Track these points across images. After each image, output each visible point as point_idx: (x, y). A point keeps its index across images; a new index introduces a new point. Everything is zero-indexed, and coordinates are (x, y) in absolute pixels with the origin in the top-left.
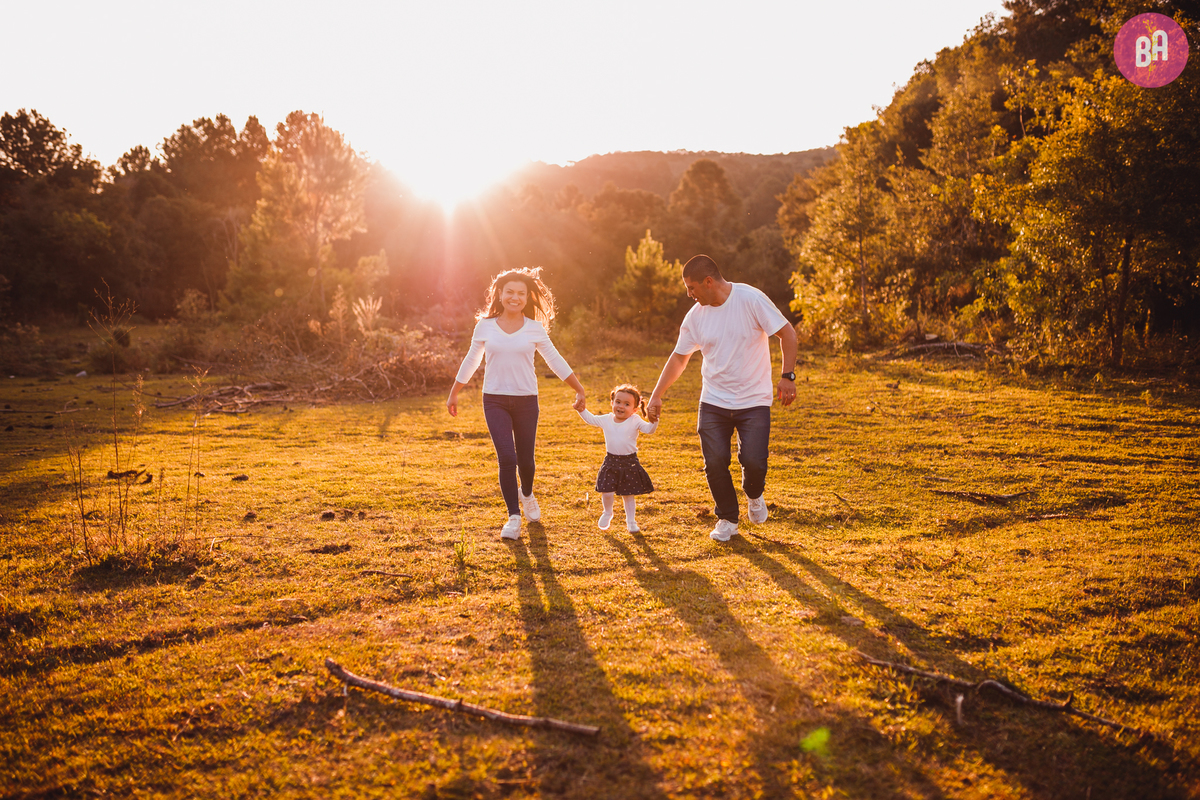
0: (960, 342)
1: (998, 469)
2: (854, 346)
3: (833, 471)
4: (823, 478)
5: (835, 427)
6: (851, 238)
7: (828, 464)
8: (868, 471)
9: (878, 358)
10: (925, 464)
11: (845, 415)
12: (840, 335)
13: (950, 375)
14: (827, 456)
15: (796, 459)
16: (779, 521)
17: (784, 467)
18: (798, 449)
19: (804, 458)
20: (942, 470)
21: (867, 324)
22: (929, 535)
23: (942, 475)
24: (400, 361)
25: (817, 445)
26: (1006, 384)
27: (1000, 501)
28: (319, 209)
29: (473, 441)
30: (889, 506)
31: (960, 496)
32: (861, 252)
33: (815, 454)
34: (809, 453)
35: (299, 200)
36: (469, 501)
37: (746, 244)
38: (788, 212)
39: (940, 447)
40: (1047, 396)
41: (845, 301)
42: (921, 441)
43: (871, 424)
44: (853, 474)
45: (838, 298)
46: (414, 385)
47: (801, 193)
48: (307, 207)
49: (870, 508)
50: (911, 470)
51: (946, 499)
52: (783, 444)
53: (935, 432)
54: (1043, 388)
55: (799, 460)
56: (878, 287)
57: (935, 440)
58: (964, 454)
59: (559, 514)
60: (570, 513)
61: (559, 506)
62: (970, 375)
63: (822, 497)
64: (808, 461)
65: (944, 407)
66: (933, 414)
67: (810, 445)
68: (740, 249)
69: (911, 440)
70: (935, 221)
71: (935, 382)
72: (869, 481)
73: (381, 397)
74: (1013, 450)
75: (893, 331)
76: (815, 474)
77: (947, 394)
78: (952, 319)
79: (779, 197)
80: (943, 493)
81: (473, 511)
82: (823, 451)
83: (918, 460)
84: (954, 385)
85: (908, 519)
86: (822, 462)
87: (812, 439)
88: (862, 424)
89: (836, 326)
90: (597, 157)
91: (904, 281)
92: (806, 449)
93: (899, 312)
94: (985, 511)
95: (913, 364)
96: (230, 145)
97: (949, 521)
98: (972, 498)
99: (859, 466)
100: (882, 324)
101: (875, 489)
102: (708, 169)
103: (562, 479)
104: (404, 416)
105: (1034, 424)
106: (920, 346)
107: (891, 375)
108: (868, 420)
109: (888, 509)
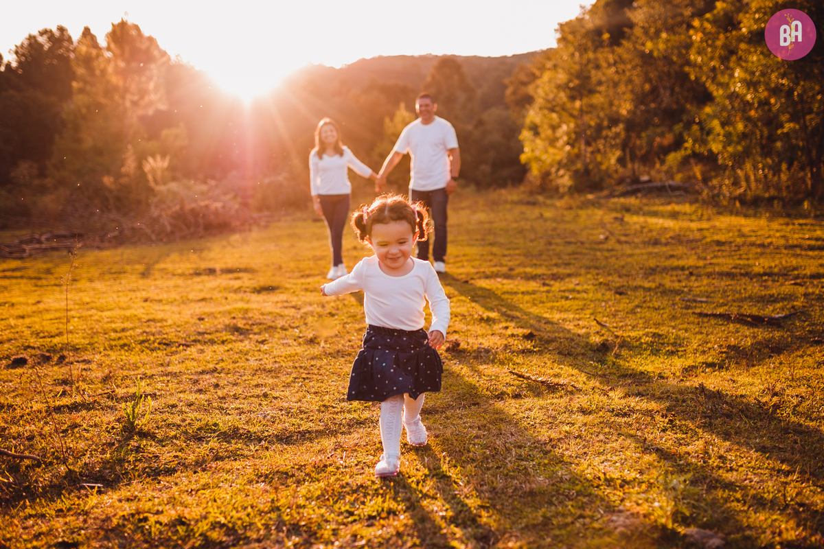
0: (671, 182)
1: (754, 288)
2: (577, 189)
3: (585, 295)
4: (577, 302)
5: (577, 253)
6: (572, 98)
7: (579, 288)
8: (621, 294)
9: (600, 198)
10: (676, 285)
11: (582, 243)
12: (565, 180)
13: (669, 208)
14: (575, 280)
15: (544, 284)
16: (540, 353)
17: (534, 292)
18: (544, 275)
19: (552, 282)
20: (697, 291)
21: (587, 172)
22: (711, 365)
23: (698, 296)
24: (182, 209)
25: (562, 271)
26: (720, 213)
27: (773, 323)
28: (126, 90)
29: (231, 276)
30: (653, 330)
31: (726, 317)
32: (581, 110)
33: (562, 279)
34: (555, 277)
35: (108, 82)
36: (192, 338)
37: (480, 123)
38: (514, 93)
39: (683, 269)
40: (763, 222)
41: (569, 153)
42: (663, 264)
43: (608, 250)
44: (606, 298)
45: (562, 151)
46: (192, 230)
47: (523, 77)
48: (116, 88)
49: (633, 334)
50: (664, 292)
51: (713, 321)
52: (528, 270)
53: (672, 256)
54: (755, 216)
55: (548, 285)
56: (595, 140)
57: (675, 263)
58: (709, 275)
59: (289, 351)
60: (299, 350)
61: (290, 341)
62: (687, 208)
63: (581, 323)
64: (557, 286)
65: (671, 234)
66: (663, 240)
67: (555, 270)
68: (476, 127)
69: (652, 263)
70: (638, 90)
71: (655, 214)
72: (624, 304)
73: (161, 240)
74: (757, 269)
75: (610, 176)
76: (567, 298)
77: (669, 223)
78: (658, 166)
79: (506, 81)
80: (706, 315)
81: (192, 351)
82: (569, 275)
83: (668, 282)
84: (674, 215)
85: (680, 345)
86: (571, 286)
87: (556, 265)
88: (600, 250)
89: (561, 172)
90: (364, 60)
91: (617, 135)
92: (553, 275)
93: (613, 161)
94: (762, 334)
95: (632, 201)
96: (68, 50)
97: (729, 347)
98: (742, 319)
99: (610, 289)
100: (600, 170)
101: (633, 312)
102: (449, 64)
103: (303, 311)
104: (175, 256)
105: (762, 245)
106: (635, 187)
107: (615, 210)
108: (605, 246)
109: (654, 335)
